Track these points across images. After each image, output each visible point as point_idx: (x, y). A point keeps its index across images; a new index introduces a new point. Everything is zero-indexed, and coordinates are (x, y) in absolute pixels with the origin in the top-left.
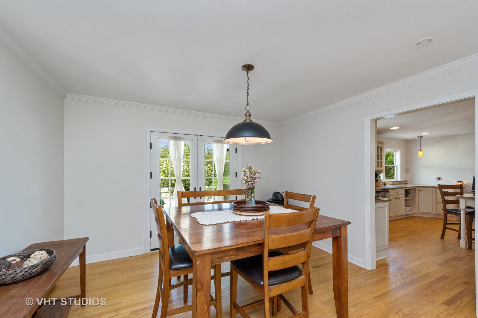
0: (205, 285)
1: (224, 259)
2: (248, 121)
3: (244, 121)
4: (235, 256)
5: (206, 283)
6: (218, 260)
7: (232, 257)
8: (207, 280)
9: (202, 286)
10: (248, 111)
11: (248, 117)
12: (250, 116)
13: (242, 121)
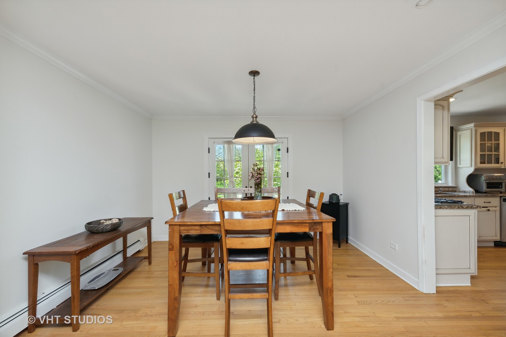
0: (175, 247)
1: (190, 232)
2: (255, 122)
3: (251, 122)
4: (199, 231)
5: (176, 246)
6: (185, 232)
7: (197, 231)
8: (176, 244)
9: (172, 247)
10: (255, 113)
11: (255, 119)
12: (256, 117)
13: (249, 123)
